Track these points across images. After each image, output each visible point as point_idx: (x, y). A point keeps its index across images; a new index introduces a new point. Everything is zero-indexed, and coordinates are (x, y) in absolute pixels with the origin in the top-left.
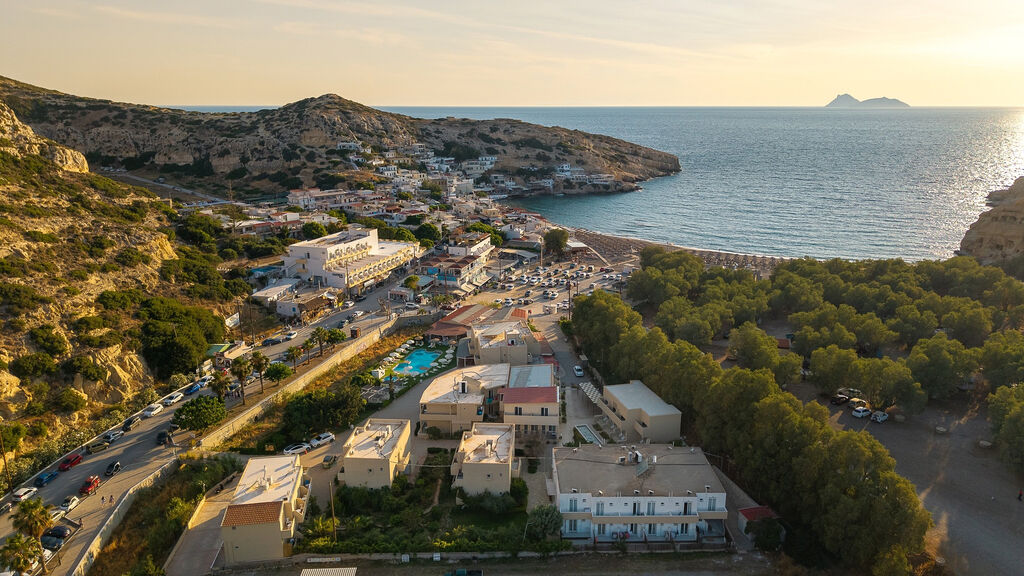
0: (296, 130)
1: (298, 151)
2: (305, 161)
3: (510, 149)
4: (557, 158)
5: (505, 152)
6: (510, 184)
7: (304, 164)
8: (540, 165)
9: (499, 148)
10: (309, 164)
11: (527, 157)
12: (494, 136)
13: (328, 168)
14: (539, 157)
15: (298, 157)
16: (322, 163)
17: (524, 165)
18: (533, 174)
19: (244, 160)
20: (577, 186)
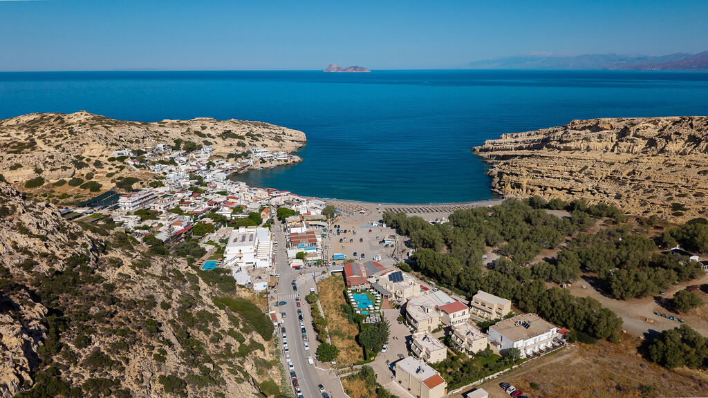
0: (76, 145)
1: (84, 160)
2: (94, 168)
3: (219, 140)
4: (250, 144)
5: (216, 143)
6: (228, 165)
7: (94, 170)
8: (241, 149)
9: (211, 140)
10: (97, 170)
11: (231, 145)
12: (205, 132)
13: (117, 172)
14: (239, 144)
15: (87, 166)
16: (110, 169)
17: (232, 150)
18: (239, 156)
19: (38, 171)
20: (268, 161)
